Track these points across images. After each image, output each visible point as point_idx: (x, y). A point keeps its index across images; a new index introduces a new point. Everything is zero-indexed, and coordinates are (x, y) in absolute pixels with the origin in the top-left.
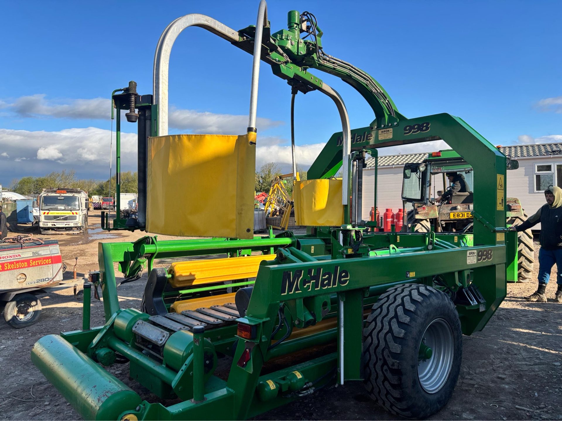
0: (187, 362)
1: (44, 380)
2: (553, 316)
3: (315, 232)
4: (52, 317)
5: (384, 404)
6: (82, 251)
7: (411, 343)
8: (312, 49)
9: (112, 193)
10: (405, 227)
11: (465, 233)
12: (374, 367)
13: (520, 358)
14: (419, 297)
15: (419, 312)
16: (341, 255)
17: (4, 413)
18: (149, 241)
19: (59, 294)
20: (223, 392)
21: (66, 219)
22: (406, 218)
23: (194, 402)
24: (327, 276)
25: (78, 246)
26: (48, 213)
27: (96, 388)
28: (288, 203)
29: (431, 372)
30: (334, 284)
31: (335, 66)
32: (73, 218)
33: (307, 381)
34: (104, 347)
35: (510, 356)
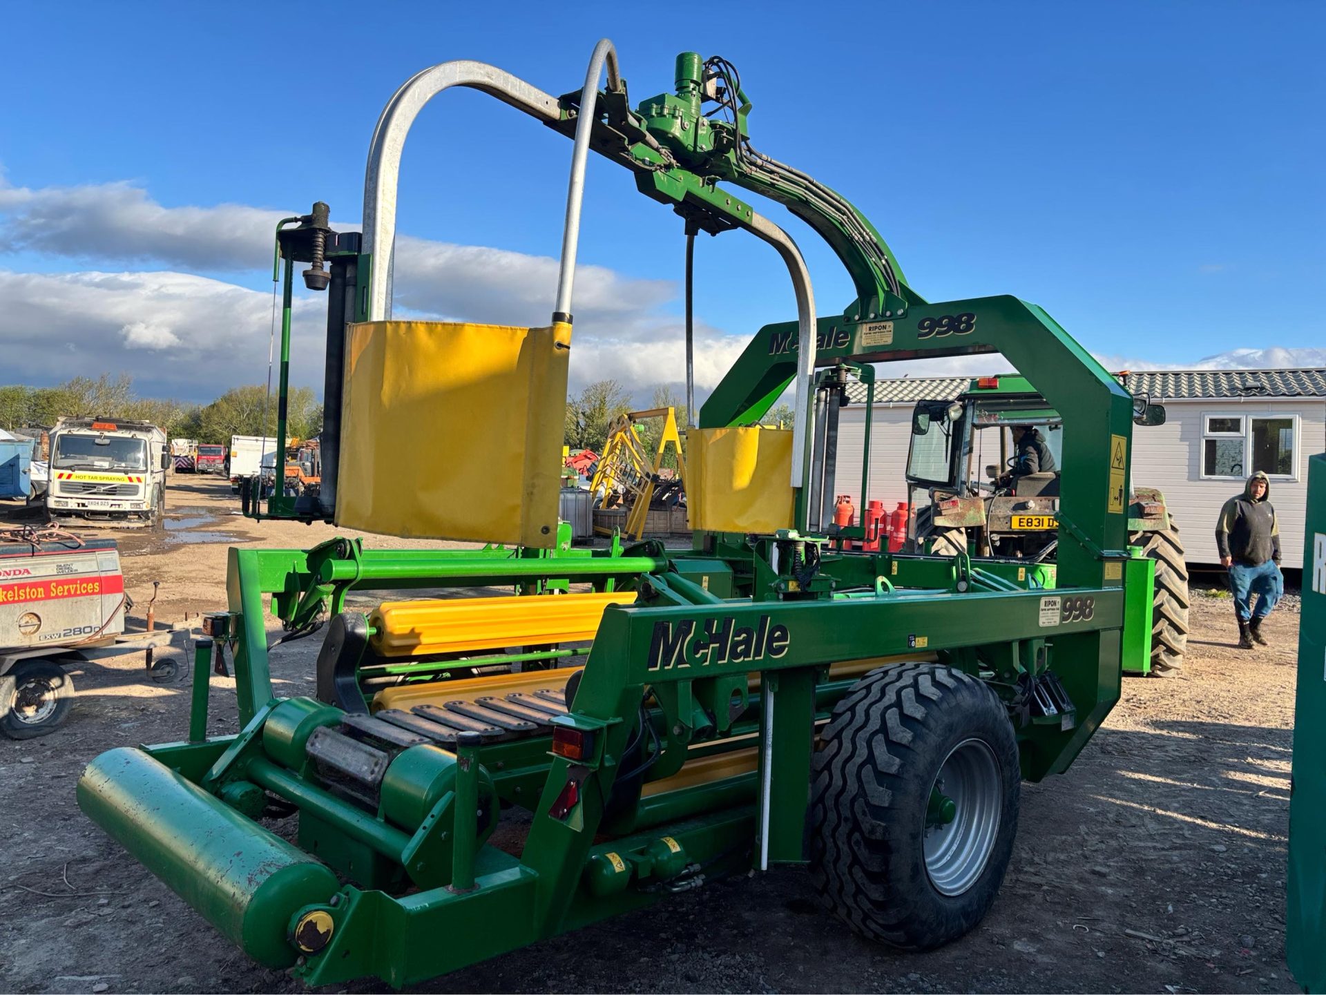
0: (437, 810)
1: (90, 853)
2: (1219, 750)
3: (713, 545)
4: (97, 717)
5: (849, 915)
6: (154, 569)
7: (913, 787)
8: (726, 139)
9: (221, 434)
10: (910, 543)
11: (1042, 562)
12: (833, 836)
13: (1143, 833)
14: (934, 690)
15: (932, 723)
16: (774, 594)
17: (7, 920)
18: (343, 548)
19: (106, 666)
20: (510, 875)
21: (112, 491)
22: (913, 525)
23: (454, 890)
24: (744, 635)
25: (142, 557)
26: (69, 476)
27: (241, 857)
28: (646, 479)
29: (950, 853)
30: (758, 653)
31: (774, 179)
32: (131, 490)
33: (689, 861)
34: (240, 779)
35: (1122, 829)
